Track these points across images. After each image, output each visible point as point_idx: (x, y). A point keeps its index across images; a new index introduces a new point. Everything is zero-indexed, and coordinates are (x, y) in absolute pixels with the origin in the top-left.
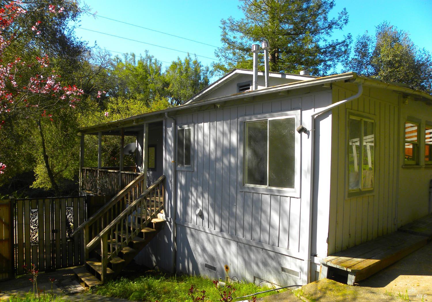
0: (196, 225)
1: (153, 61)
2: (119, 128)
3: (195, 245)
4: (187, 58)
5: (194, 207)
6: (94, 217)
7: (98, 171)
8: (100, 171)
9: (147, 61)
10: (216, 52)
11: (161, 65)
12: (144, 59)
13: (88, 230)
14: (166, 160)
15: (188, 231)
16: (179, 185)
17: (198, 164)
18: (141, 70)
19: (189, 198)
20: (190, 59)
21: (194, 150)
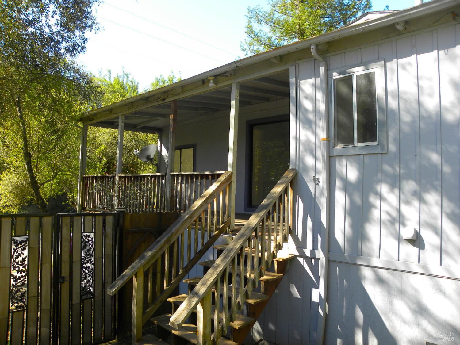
0: (397, 261)
1: (130, 79)
2: (166, 101)
3: (391, 303)
4: (170, 75)
5: (388, 223)
6: (153, 251)
7: (117, 178)
8: (119, 177)
9: (124, 78)
10: (242, 45)
11: (138, 83)
12: (120, 76)
13: (141, 278)
14: (297, 139)
15: (367, 273)
16: (338, 183)
17: (401, 137)
18: (117, 87)
19: (371, 206)
20: (174, 76)
21: (386, 110)
